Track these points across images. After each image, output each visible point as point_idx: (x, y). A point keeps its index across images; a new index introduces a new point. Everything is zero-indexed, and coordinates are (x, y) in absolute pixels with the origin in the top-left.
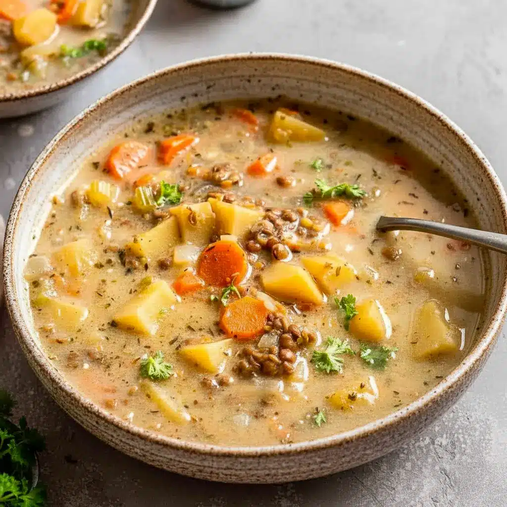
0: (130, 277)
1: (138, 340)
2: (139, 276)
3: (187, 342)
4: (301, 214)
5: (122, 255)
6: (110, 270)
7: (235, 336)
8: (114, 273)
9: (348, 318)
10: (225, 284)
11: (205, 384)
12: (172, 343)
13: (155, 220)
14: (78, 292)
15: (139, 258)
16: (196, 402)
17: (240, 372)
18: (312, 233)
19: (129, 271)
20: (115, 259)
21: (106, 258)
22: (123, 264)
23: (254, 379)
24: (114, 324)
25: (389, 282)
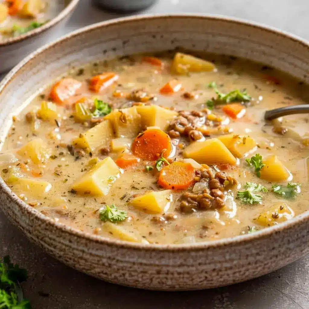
0: (79, 162)
1: (95, 199)
2: (86, 161)
3: (134, 196)
4: (205, 112)
5: (70, 149)
6: (63, 159)
7: (173, 188)
8: (67, 160)
9: (258, 170)
10: (156, 158)
11: (155, 221)
12: (122, 199)
13: (93, 124)
14: (40, 174)
15: (84, 149)
16: (150, 233)
17: (182, 210)
18: (217, 123)
19: (77, 158)
20: (65, 151)
21: (58, 152)
22: (73, 154)
23: (194, 213)
24: (73, 192)
25: (283, 147)
